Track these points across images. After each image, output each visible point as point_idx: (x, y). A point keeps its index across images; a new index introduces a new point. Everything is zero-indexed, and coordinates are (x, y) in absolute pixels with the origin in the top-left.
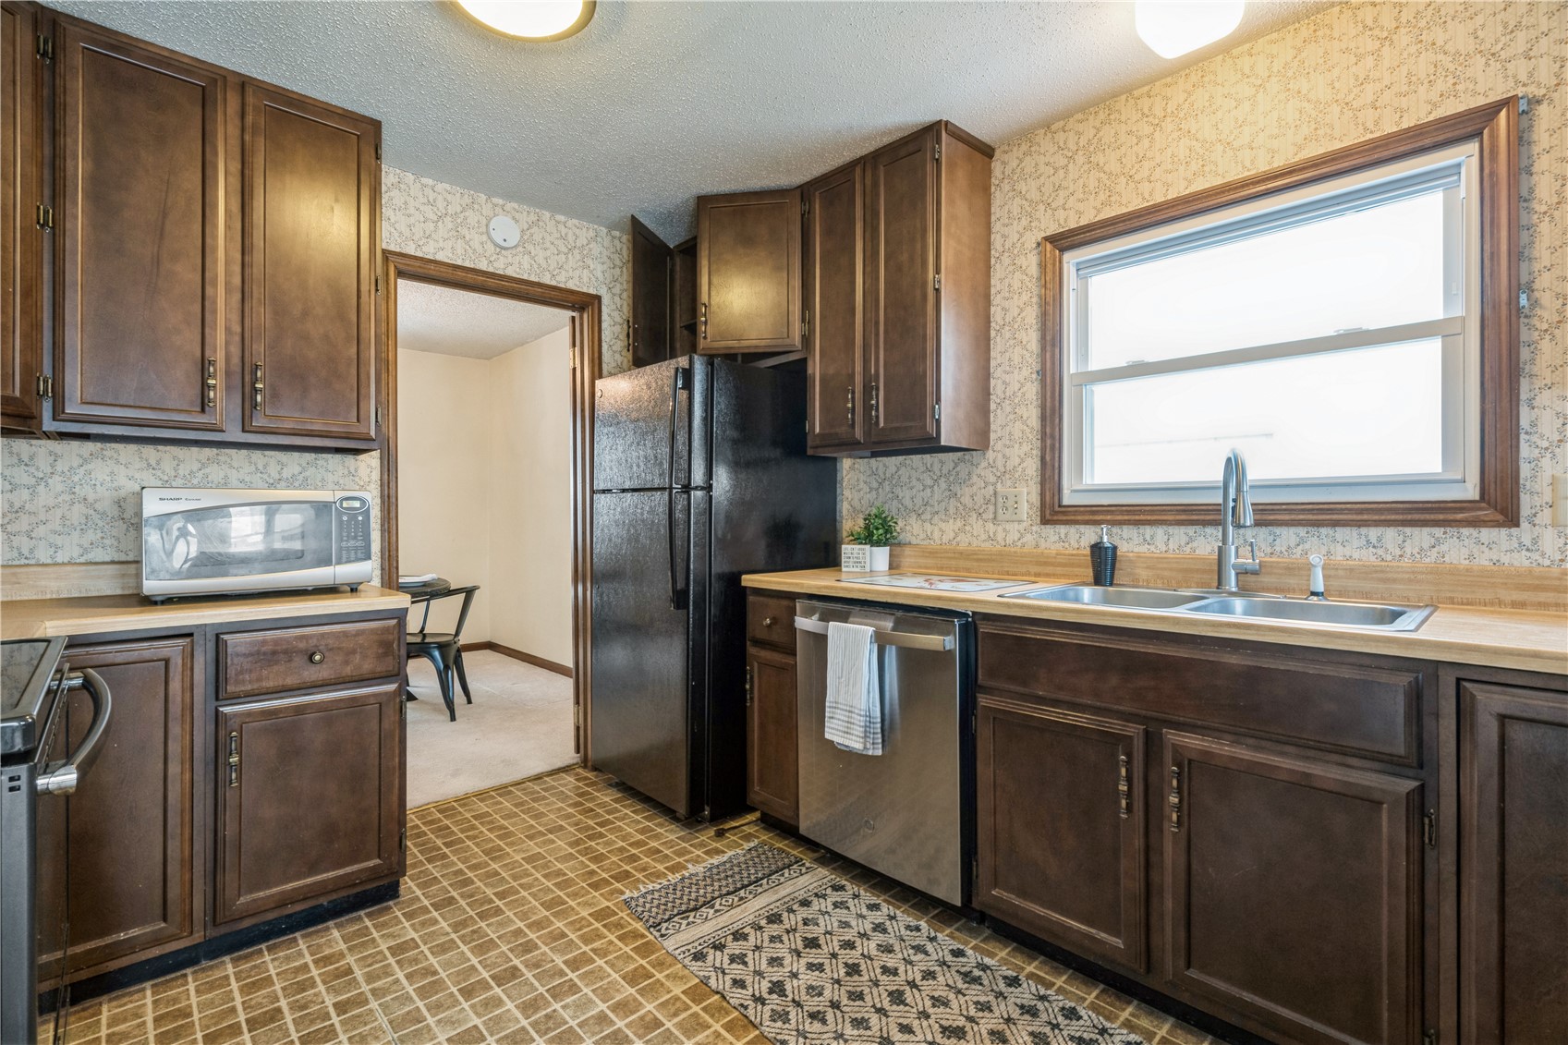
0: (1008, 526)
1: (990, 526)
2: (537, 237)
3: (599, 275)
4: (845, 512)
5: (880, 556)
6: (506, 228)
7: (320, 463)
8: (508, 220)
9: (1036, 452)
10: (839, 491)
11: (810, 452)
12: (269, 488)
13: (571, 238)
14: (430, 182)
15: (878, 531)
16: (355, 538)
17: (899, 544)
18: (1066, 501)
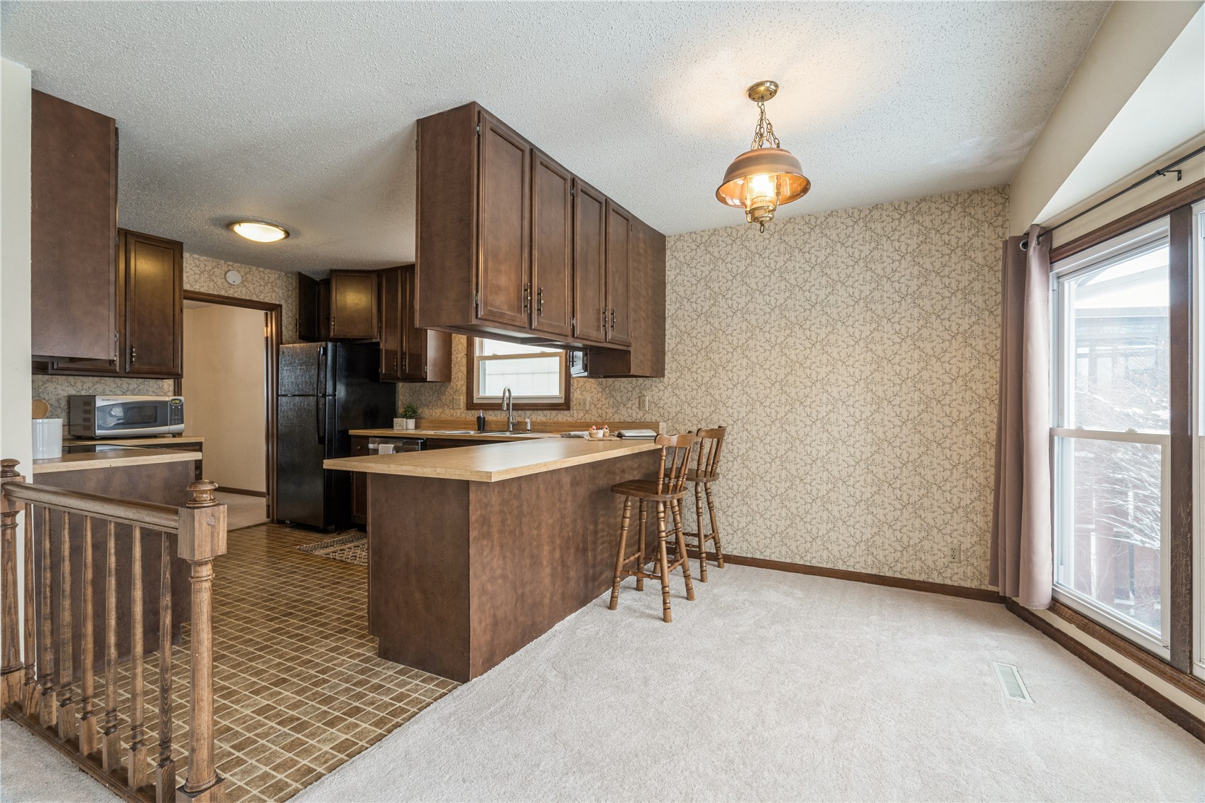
0: (457, 411)
1: (451, 410)
2: (250, 279)
3: (281, 295)
4: (400, 405)
5: (411, 423)
6: (234, 277)
7: (146, 383)
8: (235, 272)
9: (465, 384)
10: (397, 396)
11: (381, 380)
12: (123, 395)
13: (266, 278)
14: (197, 256)
15: (411, 413)
16: (177, 415)
17: (420, 418)
18: (475, 402)
